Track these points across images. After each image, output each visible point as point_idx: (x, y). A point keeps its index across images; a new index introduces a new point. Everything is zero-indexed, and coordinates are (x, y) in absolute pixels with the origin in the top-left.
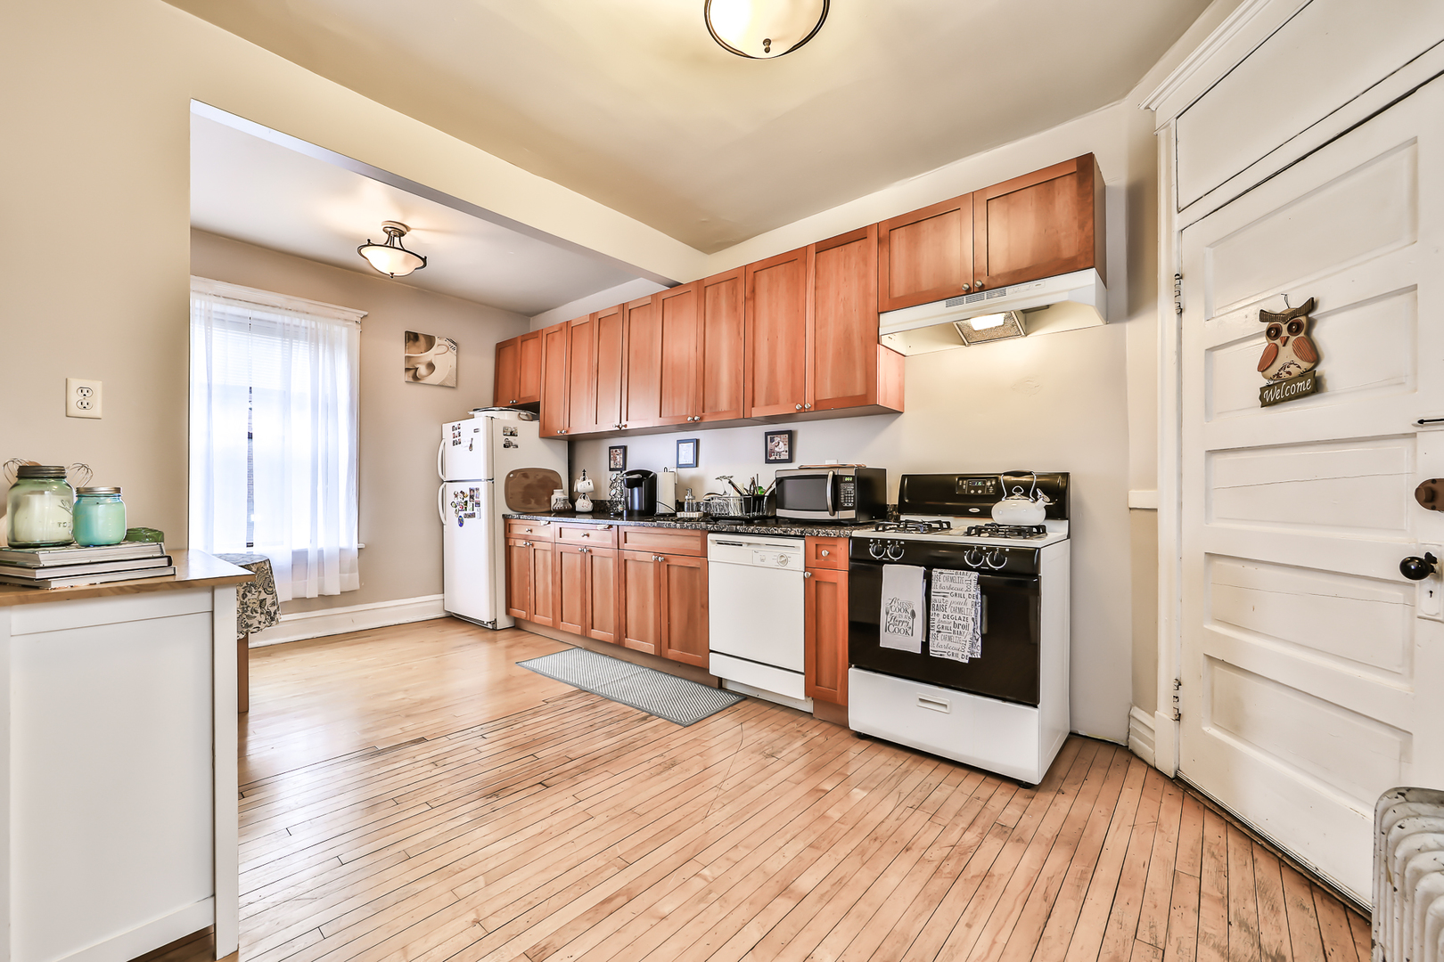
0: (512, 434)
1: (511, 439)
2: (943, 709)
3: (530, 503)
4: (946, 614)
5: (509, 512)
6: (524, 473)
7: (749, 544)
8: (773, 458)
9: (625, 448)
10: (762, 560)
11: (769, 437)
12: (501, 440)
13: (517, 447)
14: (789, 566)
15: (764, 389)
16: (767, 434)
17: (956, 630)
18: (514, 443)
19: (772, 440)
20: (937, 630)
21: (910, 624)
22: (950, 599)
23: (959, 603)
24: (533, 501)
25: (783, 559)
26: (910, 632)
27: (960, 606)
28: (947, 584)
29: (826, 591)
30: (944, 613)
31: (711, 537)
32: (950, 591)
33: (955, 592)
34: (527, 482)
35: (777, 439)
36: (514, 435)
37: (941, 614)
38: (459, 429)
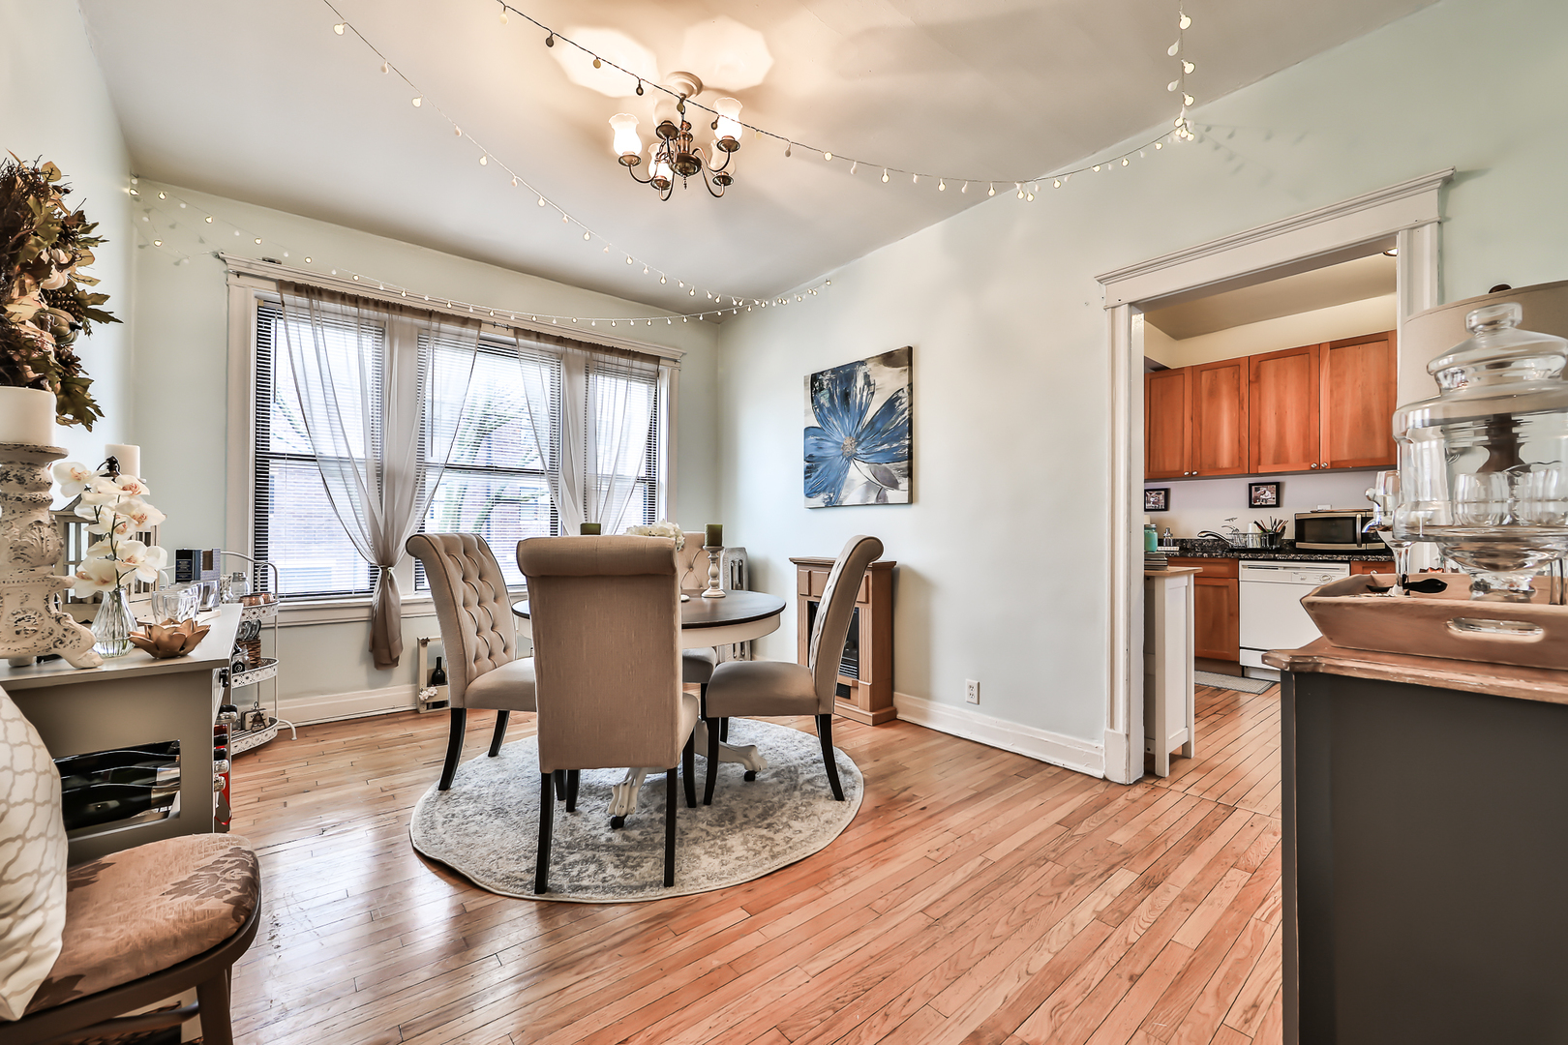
7: (1286, 568)
8: (1257, 504)
11: (1253, 487)
15: (1272, 452)
16: (1251, 485)
19: (1256, 489)
31: (1242, 563)
35: (1263, 489)
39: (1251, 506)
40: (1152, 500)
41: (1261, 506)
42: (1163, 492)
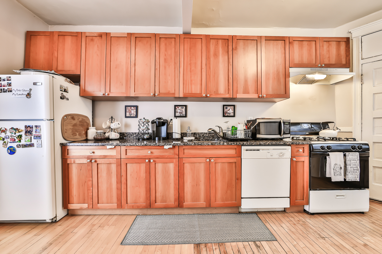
0: (65, 91)
1: (65, 94)
2: (343, 197)
3: (76, 135)
4: (351, 167)
5: (64, 142)
6: (73, 117)
7: (263, 150)
8: (227, 115)
9: (137, 107)
10: (271, 156)
11: (225, 107)
12: (58, 93)
13: (68, 100)
14: (285, 157)
15: (242, 87)
16: (224, 106)
17: (354, 171)
18: (67, 97)
19: (226, 108)
20: (349, 172)
21: (340, 172)
22: (352, 162)
23: (355, 163)
24: (77, 134)
25: (281, 154)
26: (340, 174)
27: (355, 164)
28: (351, 157)
29: (300, 165)
30: (350, 166)
31: (243, 148)
32: (352, 159)
33: (353, 159)
34: (74, 122)
35: (229, 108)
36: (66, 92)
37: (350, 167)
38: (8, 81)
39: (224, 116)
40: (179, 111)
41: (228, 116)
42: (184, 107)
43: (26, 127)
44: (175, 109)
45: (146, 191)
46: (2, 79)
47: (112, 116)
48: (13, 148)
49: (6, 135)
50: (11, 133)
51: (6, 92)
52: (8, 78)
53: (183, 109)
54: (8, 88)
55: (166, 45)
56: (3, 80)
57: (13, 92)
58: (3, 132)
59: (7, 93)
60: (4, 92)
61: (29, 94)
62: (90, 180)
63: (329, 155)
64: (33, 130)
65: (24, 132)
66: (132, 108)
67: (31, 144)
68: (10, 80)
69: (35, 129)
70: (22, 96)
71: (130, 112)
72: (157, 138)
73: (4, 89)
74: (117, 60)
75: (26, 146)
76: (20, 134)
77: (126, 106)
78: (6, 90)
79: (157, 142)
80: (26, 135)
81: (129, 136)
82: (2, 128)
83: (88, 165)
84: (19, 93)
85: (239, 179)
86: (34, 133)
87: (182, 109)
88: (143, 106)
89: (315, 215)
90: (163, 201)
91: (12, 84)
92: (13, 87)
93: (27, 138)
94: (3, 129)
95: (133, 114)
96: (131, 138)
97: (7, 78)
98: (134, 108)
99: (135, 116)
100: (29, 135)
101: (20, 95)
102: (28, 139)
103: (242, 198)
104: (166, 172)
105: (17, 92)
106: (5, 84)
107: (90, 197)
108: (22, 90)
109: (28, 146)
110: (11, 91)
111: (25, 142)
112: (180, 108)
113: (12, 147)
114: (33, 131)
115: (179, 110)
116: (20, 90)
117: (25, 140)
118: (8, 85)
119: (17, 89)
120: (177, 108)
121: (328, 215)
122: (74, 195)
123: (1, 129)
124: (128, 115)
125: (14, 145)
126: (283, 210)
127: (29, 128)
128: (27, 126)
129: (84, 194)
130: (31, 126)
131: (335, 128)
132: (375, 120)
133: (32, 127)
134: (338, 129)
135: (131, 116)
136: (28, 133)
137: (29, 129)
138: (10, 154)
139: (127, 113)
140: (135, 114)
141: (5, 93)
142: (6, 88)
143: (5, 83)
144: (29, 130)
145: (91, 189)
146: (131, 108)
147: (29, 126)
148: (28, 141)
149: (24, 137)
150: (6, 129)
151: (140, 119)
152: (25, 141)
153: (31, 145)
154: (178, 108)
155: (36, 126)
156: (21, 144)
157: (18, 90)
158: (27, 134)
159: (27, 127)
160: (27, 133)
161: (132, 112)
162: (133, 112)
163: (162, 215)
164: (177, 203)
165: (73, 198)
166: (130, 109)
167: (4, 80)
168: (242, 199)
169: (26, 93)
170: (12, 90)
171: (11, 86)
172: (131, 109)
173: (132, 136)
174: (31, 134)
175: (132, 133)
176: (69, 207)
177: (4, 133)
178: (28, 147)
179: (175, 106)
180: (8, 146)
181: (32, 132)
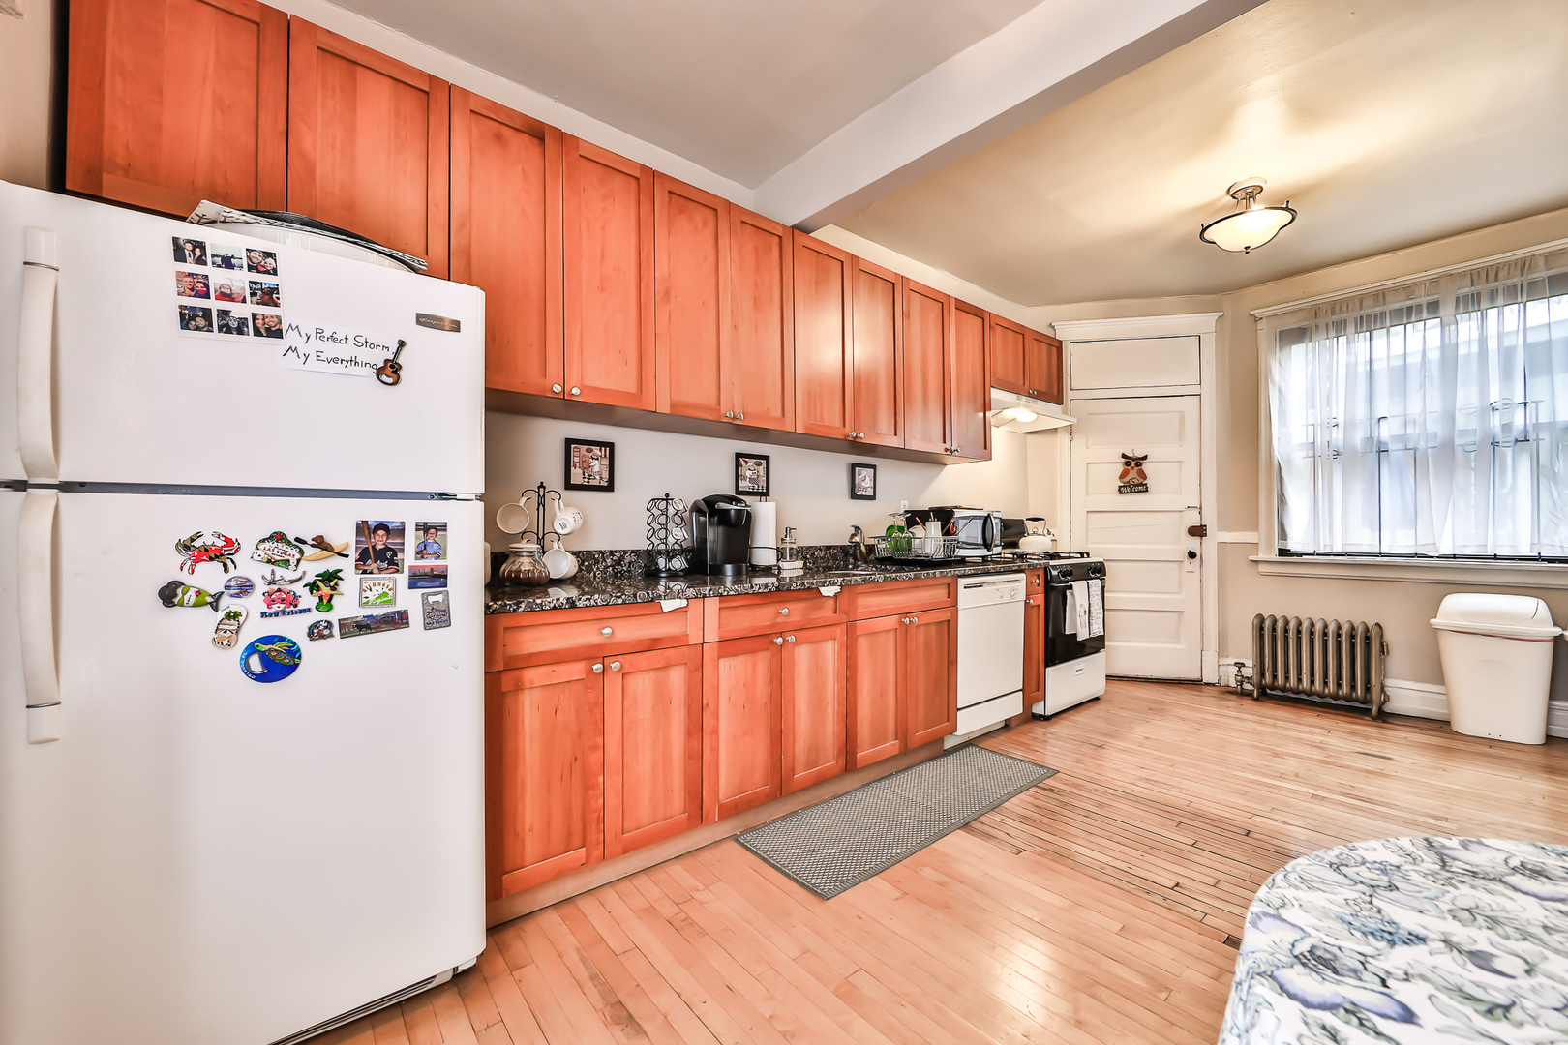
2: (1082, 672)
7: (988, 584)
8: (860, 493)
9: (612, 449)
10: (1001, 597)
14: (1019, 595)
19: (859, 474)
20: (1093, 619)
22: (1095, 598)
23: (1098, 599)
25: (1014, 593)
27: (1098, 601)
28: (1094, 589)
29: (1034, 614)
30: (1094, 608)
31: (962, 582)
33: (1096, 593)
35: (863, 472)
37: (1093, 610)
38: (259, 271)
43: (363, 528)
44: (738, 465)
45: (772, 743)
46: (213, 256)
47: (542, 483)
48: (283, 644)
49: (232, 573)
50: (273, 563)
51: (240, 331)
52: (258, 258)
53: (761, 468)
54: (254, 316)
55: (756, 250)
56: (218, 261)
57: (291, 339)
58: (211, 559)
59: (250, 338)
60: (225, 328)
61: (392, 366)
62: (594, 748)
63: (1071, 587)
64: (403, 544)
65: (353, 555)
66: (596, 450)
67: (394, 612)
68: (267, 272)
69: (417, 537)
70: (352, 369)
71: (586, 467)
72: (729, 568)
73: (224, 314)
74: (603, 257)
75: (367, 627)
76: (332, 564)
77: (569, 442)
78: (243, 322)
79: (729, 580)
80: (364, 572)
81: (586, 564)
82: (199, 535)
83: (587, 688)
84: (331, 349)
85: (952, 662)
86: (409, 558)
87: (756, 467)
88: (635, 448)
89: (1053, 719)
90: (812, 763)
91: (283, 296)
92: (286, 312)
93: (377, 588)
94: (208, 540)
95: (598, 477)
96: (595, 573)
97: (252, 254)
98: (601, 451)
99: (606, 484)
100: (380, 570)
101: (335, 360)
102: (381, 592)
103: (958, 710)
104: (817, 669)
105: (316, 344)
106: (241, 285)
107: (596, 815)
108: (351, 341)
109: (378, 627)
110: (277, 334)
111: (361, 604)
112: (752, 462)
113: (282, 639)
114: (402, 550)
115: (749, 470)
116: (339, 336)
117: (364, 594)
118: (253, 294)
119: (319, 332)
120: (743, 463)
121: (1072, 712)
122: (527, 827)
123: (192, 540)
124: (577, 477)
125: (293, 628)
126: (1003, 724)
127: (381, 532)
128: (372, 525)
129: (569, 810)
130: (391, 526)
131: (1046, 532)
132: (1090, 515)
133: (401, 532)
134: (1049, 533)
135: (592, 483)
136: (376, 562)
137: (380, 541)
138: (259, 678)
139: (572, 469)
140: (606, 475)
141: (235, 337)
142: (239, 311)
143: (239, 279)
144: (379, 546)
145: (598, 783)
146: (592, 450)
147: (382, 526)
148: (379, 601)
149: (350, 580)
150: (229, 542)
151: (654, 500)
152: (365, 600)
153: (398, 620)
154: (747, 462)
155: (424, 528)
156: (333, 617)
157: (327, 334)
158: (372, 565)
159: (368, 528)
160: (369, 562)
161: (596, 469)
162: (599, 467)
163: (795, 812)
164: (842, 762)
165: (523, 841)
166: (586, 453)
167: (227, 262)
168: (959, 713)
169: (379, 358)
170: (284, 327)
171: (277, 305)
172: (591, 454)
173: (598, 563)
174: (392, 562)
175: (601, 552)
176: (505, 886)
177: (217, 566)
178: (378, 630)
179: (738, 456)
180: (247, 637)
181: (400, 556)
